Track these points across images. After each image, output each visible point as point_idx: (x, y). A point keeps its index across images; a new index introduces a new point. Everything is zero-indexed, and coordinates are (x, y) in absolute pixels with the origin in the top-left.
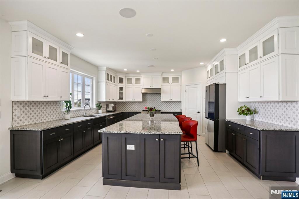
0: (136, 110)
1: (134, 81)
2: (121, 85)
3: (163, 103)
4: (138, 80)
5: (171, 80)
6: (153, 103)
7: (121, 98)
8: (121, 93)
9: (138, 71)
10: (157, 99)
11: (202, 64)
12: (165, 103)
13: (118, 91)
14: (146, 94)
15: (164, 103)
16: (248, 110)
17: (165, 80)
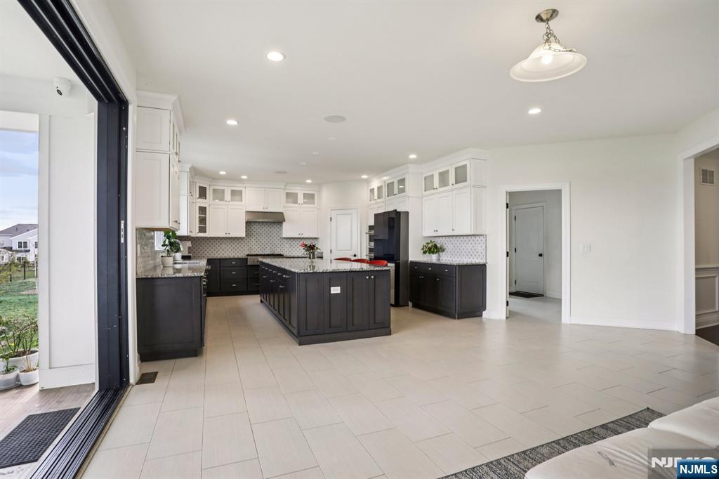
0: (230, 254)
1: (228, 196)
2: (202, 203)
3: (284, 240)
4: (236, 194)
5: (300, 199)
6: (265, 240)
7: (203, 230)
8: (203, 220)
9: (244, 177)
10: (273, 232)
11: (365, 177)
12: (288, 240)
13: (198, 215)
14: (250, 222)
15: (286, 242)
16: (435, 246)
17: (291, 197)
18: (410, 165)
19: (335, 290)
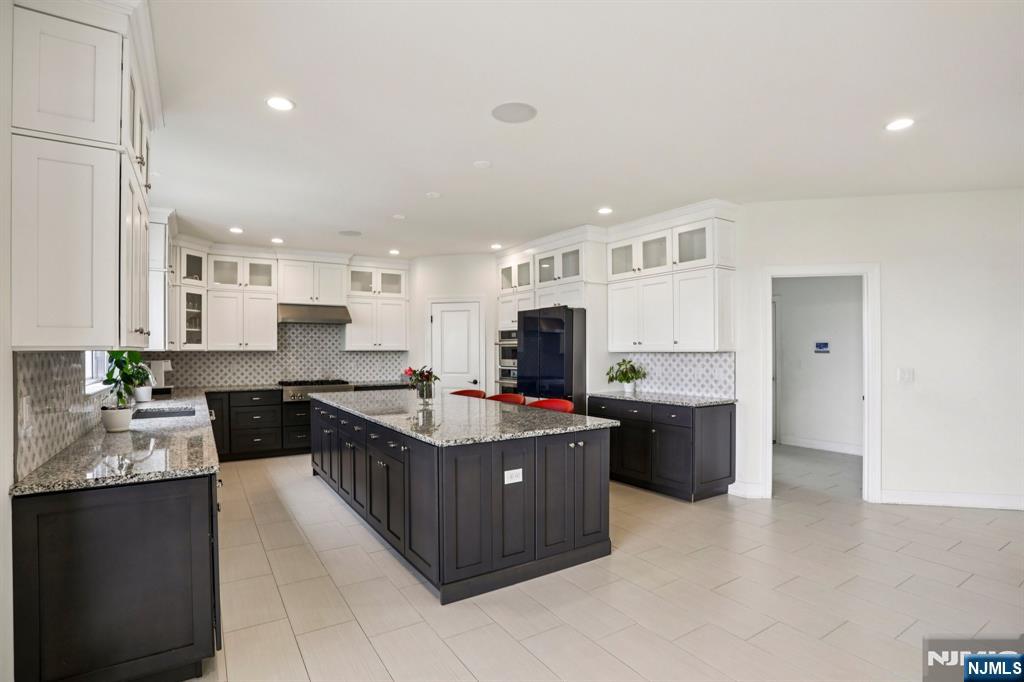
0: (247, 382)
1: (243, 274)
2: (193, 286)
3: (347, 355)
4: (260, 272)
5: (377, 283)
6: (312, 355)
7: (194, 337)
8: (194, 320)
9: (277, 241)
10: (326, 341)
11: (496, 247)
12: (354, 355)
13: (184, 310)
14: (286, 323)
15: (350, 357)
16: (633, 369)
17: (361, 280)
18: (588, 227)
19: (514, 476)
